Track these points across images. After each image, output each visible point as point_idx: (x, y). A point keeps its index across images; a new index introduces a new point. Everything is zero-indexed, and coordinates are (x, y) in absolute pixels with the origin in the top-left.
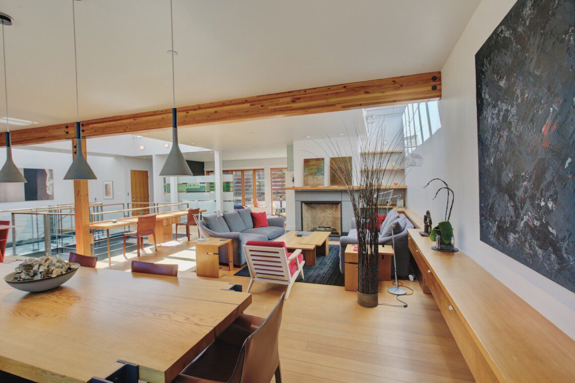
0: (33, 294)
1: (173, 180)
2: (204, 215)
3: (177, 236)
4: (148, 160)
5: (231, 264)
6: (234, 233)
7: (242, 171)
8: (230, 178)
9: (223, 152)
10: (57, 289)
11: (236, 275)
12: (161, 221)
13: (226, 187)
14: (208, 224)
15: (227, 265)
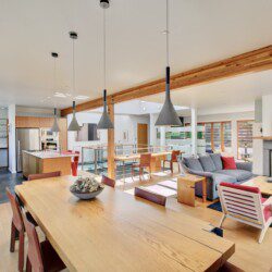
0: (82, 200)
1: (163, 129)
2: (183, 155)
3: (164, 169)
4: (147, 117)
5: (205, 197)
6: (207, 173)
7: (212, 123)
8: (202, 129)
9: (198, 109)
10: (93, 199)
11: (209, 207)
12: (154, 158)
13: (200, 135)
14: (186, 163)
15: (201, 197)
